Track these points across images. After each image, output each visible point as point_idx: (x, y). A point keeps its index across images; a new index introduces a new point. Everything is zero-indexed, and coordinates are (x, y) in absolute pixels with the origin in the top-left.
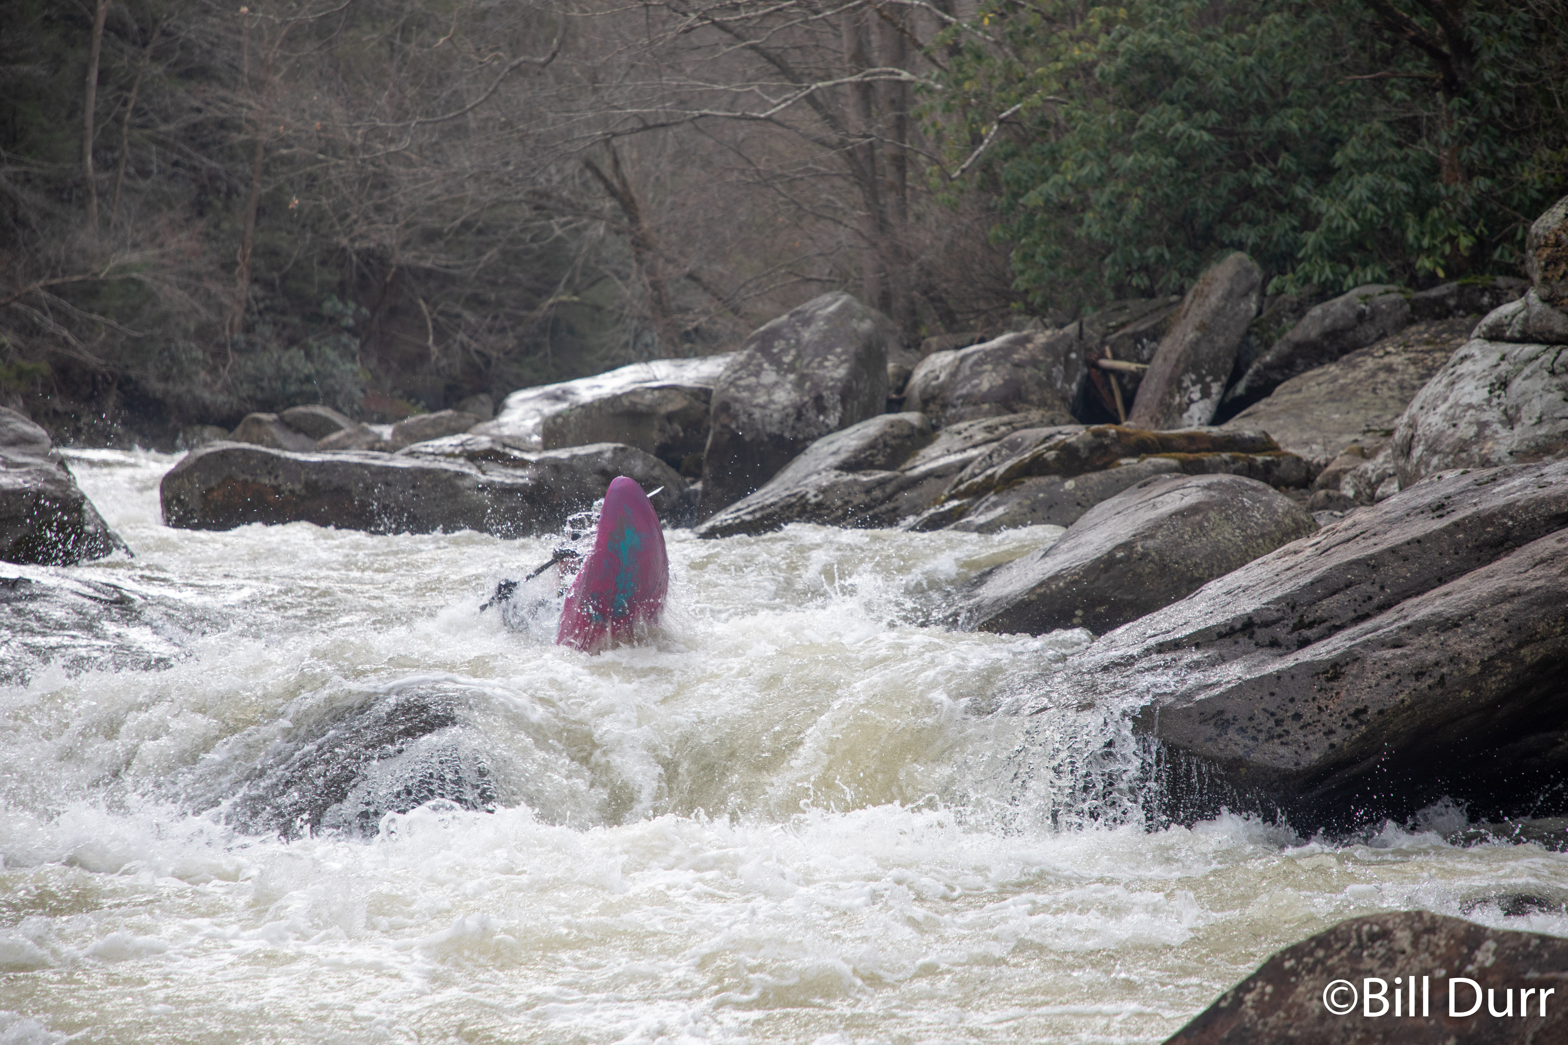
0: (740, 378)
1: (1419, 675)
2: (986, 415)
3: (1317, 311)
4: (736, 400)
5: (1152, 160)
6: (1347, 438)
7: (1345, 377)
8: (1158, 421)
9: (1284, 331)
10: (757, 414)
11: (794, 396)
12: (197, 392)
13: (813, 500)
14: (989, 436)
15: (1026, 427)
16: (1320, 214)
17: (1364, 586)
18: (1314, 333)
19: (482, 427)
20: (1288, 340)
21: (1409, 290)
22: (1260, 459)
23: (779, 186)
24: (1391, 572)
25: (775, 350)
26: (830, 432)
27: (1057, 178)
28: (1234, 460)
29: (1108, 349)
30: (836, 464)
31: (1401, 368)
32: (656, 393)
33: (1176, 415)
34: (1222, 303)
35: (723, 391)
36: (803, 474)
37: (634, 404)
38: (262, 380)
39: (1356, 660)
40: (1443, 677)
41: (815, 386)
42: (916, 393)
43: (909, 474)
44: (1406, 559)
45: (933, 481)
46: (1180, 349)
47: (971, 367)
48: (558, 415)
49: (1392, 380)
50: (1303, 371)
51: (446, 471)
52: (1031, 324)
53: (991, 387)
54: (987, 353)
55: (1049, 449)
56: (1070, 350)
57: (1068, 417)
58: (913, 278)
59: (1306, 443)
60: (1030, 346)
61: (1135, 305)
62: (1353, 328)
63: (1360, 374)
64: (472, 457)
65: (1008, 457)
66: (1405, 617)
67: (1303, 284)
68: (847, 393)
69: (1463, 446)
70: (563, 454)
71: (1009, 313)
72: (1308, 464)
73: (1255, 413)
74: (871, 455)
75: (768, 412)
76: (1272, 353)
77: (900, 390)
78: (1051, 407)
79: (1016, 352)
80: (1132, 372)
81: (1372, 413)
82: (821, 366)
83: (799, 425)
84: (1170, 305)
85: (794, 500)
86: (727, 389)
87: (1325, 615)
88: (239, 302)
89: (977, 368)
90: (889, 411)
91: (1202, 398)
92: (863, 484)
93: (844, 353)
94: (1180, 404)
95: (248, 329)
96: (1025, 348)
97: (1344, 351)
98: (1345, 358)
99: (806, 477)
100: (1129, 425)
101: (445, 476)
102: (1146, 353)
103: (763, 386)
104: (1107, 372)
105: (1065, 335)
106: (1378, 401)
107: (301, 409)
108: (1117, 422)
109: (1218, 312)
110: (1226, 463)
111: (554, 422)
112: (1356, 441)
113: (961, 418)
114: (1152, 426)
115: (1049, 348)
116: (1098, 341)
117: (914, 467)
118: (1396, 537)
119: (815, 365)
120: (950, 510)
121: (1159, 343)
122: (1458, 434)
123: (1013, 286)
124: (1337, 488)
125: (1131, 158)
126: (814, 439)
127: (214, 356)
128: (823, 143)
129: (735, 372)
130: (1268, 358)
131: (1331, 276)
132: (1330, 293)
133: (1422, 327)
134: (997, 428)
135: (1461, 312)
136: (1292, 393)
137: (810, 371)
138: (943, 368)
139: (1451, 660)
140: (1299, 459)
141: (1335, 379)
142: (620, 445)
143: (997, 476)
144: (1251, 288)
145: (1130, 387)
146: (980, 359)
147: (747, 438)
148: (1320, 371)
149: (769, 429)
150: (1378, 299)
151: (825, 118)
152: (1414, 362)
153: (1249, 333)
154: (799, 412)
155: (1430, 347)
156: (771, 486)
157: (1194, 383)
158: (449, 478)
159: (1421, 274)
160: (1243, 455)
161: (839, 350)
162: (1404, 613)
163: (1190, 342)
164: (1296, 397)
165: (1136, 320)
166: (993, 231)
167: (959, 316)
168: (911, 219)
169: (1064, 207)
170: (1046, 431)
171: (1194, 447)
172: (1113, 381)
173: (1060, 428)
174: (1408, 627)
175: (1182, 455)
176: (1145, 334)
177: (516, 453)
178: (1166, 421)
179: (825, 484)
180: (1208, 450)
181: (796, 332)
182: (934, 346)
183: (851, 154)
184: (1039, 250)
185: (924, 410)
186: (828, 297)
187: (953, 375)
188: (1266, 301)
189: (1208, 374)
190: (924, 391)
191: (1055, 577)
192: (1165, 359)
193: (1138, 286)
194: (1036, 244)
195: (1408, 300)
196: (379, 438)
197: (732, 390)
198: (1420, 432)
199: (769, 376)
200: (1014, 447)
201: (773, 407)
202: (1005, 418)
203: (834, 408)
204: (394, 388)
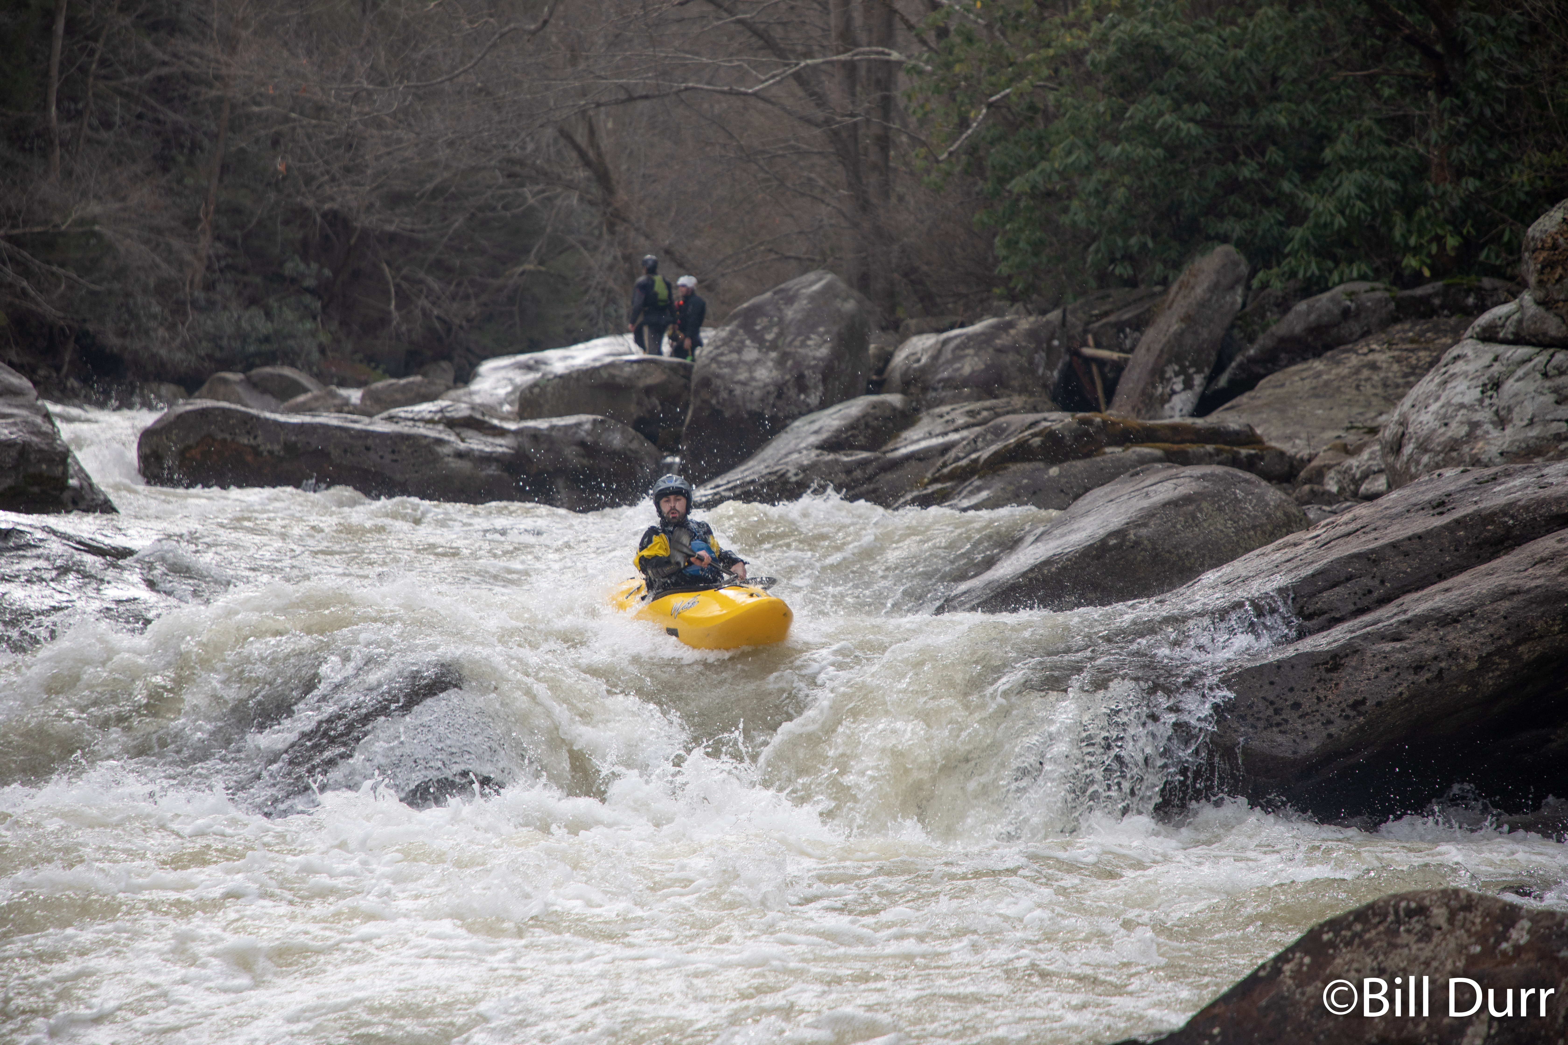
0: (722, 354)
1: (1418, 668)
2: (968, 399)
3: (1302, 306)
4: (718, 376)
5: (1140, 151)
6: (1330, 434)
7: (1328, 372)
8: (1139, 411)
9: (1268, 325)
10: (738, 390)
11: (775, 373)
12: (155, 350)
13: (794, 479)
14: (971, 420)
15: (1008, 413)
16: (1308, 210)
17: (1364, 580)
18: (1298, 329)
19: (453, 394)
20: (1273, 334)
21: (1394, 288)
22: (1244, 452)
23: (762, 162)
24: (1391, 567)
25: (758, 328)
26: (810, 411)
27: (1044, 165)
28: (1218, 452)
29: (1090, 338)
30: (817, 443)
31: (1385, 365)
32: (635, 366)
33: (1158, 406)
34: (1208, 296)
35: (705, 366)
36: (783, 452)
37: (612, 376)
38: (221, 338)
39: (1356, 652)
40: (1441, 671)
41: (797, 364)
42: (897, 375)
43: (890, 455)
44: (1406, 554)
45: (914, 463)
46: (1164, 340)
47: (953, 351)
48: (535, 385)
49: (1376, 378)
50: (1286, 366)
51: (426, 437)
52: (1013, 309)
53: (973, 372)
54: (970, 338)
55: (1034, 435)
56: (1052, 337)
57: (1050, 404)
58: (894, 261)
59: (1289, 438)
60: (1012, 332)
61: (1118, 294)
62: (1337, 325)
63: (1344, 371)
64: (451, 424)
65: (992, 442)
66: (1405, 612)
67: (1288, 279)
68: (828, 373)
69: (1454, 445)
70: (542, 424)
71: (988, 298)
72: (1292, 458)
73: (1238, 406)
74: (853, 436)
75: (749, 389)
76: (1256, 346)
77: (880, 371)
78: (1032, 394)
79: (999, 338)
80: (1113, 361)
81: (1356, 410)
82: (803, 344)
83: (779, 403)
84: (1153, 295)
85: (774, 478)
86: (708, 365)
87: (1325, 607)
88: (200, 259)
89: (958, 352)
90: (869, 392)
91: (1184, 389)
92: (844, 464)
93: (827, 332)
94: (1162, 395)
95: (209, 286)
96: (1008, 334)
97: (1328, 347)
98: (1329, 354)
99: (787, 455)
100: (1112, 414)
101: (424, 442)
102: (1128, 343)
103: (745, 363)
104: (1089, 360)
105: (1048, 322)
106: (1361, 398)
107: (268, 370)
108: (1100, 411)
109: (1203, 304)
110: (1210, 455)
111: (531, 392)
112: (1339, 437)
113: (941, 402)
114: (1134, 415)
115: (1032, 334)
116: (1080, 329)
117: (896, 449)
118: (1397, 532)
119: (797, 343)
120: (933, 493)
121: (1142, 333)
122: (1450, 434)
123: (996, 272)
124: (1321, 483)
125: (1118, 149)
126: (795, 418)
127: (173, 312)
128: (809, 121)
129: (717, 348)
130: (1252, 352)
131: (1317, 272)
132: (1315, 288)
133: (1407, 326)
134: (979, 413)
135: (1446, 312)
136: (1275, 387)
137: (793, 350)
138: (924, 350)
139: (1450, 655)
140: (1282, 454)
141: (1318, 375)
142: (599, 418)
143: (982, 460)
144: (1237, 281)
145: (1110, 375)
146: (963, 342)
147: (727, 415)
148: (1304, 366)
149: (749, 406)
150: (1364, 296)
151: (811, 95)
152: (1398, 360)
153: (1233, 326)
154: (780, 390)
155: (1414, 346)
156: (751, 463)
157: (1177, 374)
158: (428, 446)
159: (1407, 272)
160: (1227, 448)
161: (821, 329)
162: (1404, 607)
163: (1175, 334)
164: (1278, 391)
165: (1119, 309)
166: (977, 216)
167: (938, 300)
168: (894, 200)
169: (1049, 194)
170: (1031, 417)
171: (1178, 438)
172: (1095, 369)
173: (1046, 415)
174: (1408, 621)
175: (1167, 445)
176: (1129, 323)
177: (496, 422)
178: (1148, 411)
179: (806, 463)
180: (1192, 442)
181: (780, 310)
182: (913, 329)
183: (836, 133)
184: (1023, 236)
185: (904, 392)
186: (811, 276)
187: (935, 358)
188: (1251, 294)
189: (1191, 366)
190: (905, 374)
191: (1047, 562)
192: (1148, 350)
193: (1121, 275)
194: (1021, 230)
195: (1393, 298)
196: (346, 402)
197: (714, 366)
198: (1411, 429)
199: (751, 353)
200: (999, 432)
201: (754, 384)
202: (988, 403)
203: (816, 387)
204: (355, 352)
